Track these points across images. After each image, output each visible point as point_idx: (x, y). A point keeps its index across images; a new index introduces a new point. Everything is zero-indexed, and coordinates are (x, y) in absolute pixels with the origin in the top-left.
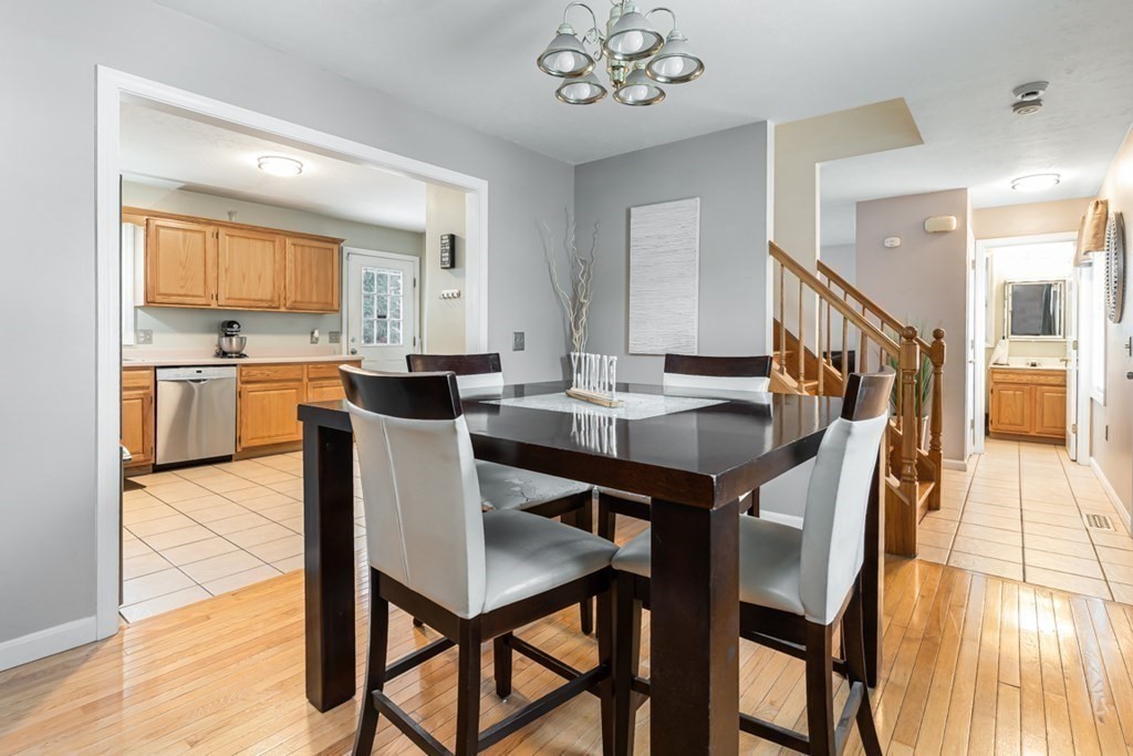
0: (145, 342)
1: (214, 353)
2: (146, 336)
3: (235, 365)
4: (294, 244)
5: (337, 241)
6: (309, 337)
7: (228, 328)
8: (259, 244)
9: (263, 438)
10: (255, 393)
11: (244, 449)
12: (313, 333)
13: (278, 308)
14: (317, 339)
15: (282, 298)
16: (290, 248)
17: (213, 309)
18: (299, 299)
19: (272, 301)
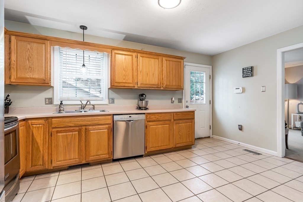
0: (112, 103)
1: (136, 107)
2: (112, 101)
3: (144, 114)
4: (166, 60)
5: (182, 58)
6: (170, 101)
7: (142, 96)
8: (153, 60)
9: (156, 147)
10: (152, 126)
11: (147, 152)
12: (172, 99)
13: (160, 88)
14: (173, 101)
15: (162, 84)
16: (165, 62)
17: (136, 89)
18: (168, 84)
19: (158, 85)
